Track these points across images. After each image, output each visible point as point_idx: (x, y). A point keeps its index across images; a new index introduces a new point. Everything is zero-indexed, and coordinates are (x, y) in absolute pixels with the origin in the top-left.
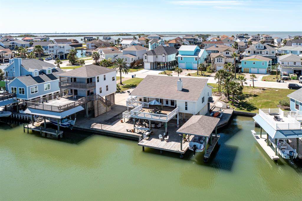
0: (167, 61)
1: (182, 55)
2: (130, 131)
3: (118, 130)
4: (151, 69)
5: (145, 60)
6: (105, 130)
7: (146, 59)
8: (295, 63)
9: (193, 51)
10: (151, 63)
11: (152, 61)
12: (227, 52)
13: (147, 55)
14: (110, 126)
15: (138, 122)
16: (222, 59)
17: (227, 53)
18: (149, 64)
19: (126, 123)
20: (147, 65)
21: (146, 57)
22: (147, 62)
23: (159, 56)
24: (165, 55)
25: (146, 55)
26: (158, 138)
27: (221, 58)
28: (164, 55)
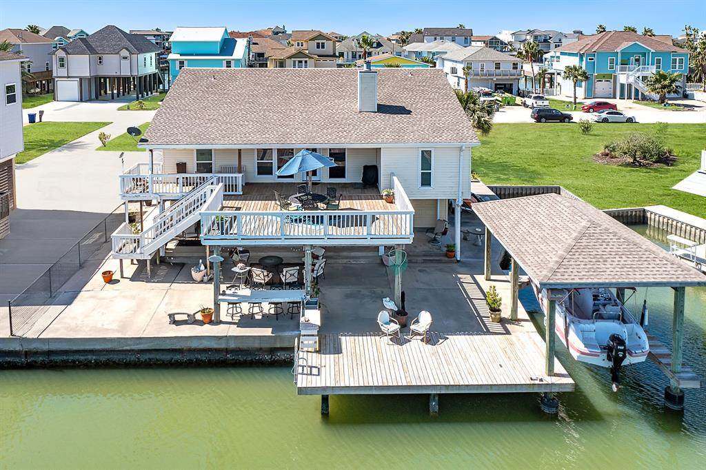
0: (135, 73)
1: (181, 55)
2: (192, 321)
3: (114, 326)
4: (81, 100)
5: (57, 71)
6: (38, 339)
7: (62, 66)
8: (498, 66)
9: (216, 42)
10: (81, 79)
11: (86, 73)
12: (317, 41)
13: (68, 53)
14: (54, 310)
15: (202, 267)
16: (306, 62)
17: (318, 44)
18: (75, 85)
19: (132, 279)
20: (67, 87)
21: (62, 60)
22: (69, 77)
23: (107, 58)
24: (131, 53)
25: (61, 53)
26: (375, 330)
27: (304, 60)
28: (125, 53)
